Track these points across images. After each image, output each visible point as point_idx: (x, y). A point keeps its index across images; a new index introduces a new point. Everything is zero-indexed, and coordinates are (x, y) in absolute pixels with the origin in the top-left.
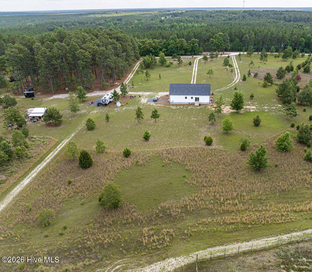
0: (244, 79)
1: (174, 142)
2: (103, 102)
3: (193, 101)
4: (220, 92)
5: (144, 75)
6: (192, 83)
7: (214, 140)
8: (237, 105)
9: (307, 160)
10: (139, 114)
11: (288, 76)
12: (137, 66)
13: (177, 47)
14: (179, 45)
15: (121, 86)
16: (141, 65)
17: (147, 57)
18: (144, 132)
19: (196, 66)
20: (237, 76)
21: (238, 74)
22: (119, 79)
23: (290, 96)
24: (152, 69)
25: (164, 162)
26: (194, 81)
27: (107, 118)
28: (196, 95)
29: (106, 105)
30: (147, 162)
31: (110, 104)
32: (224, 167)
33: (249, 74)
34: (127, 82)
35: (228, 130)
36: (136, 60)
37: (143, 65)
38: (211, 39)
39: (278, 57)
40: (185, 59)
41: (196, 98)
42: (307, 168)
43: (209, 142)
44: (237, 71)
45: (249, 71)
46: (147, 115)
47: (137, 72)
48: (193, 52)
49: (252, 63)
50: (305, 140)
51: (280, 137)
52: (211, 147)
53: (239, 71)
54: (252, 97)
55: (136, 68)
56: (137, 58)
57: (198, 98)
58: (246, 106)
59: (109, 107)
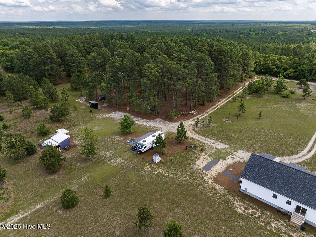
2: (139, 147)
28: (299, 202)
29: (140, 153)
37: (248, 91)
41: (299, 207)
57: (304, 210)
59: (143, 158)
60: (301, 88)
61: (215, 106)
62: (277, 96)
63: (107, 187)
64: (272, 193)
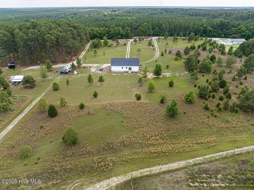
0: (162, 55)
1: (114, 98)
2: (64, 71)
3: (127, 70)
4: (145, 64)
5: (93, 52)
6: (126, 57)
7: (142, 96)
8: (158, 72)
9: (205, 109)
10: (90, 79)
11: (192, 53)
12: (88, 47)
13: (116, 33)
14: (117, 32)
15: (77, 60)
16: (91, 45)
17: (95, 40)
18: (94, 92)
19: (129, 46)
20: (157, 53)
21: (158, 51)
22: (76, 55)
23: (193, 66)
24: (99, 48)
25: (108, 112)
26: (128, 56)
27: (68, 82)
28: (129, 66)
29: (66, 73)
30: (96, 112)
31: (70, 72)
32: (150, 115)
33: (166, 51)
34: (81, 57)
35: (151, 89)
36: (87, 42)
37: (93, 46)
38: (139, 28)
39: (185, 40)
40: (121, 41)
41: (129, 68)
42: (205, 114)
43: (139, 98)
44: (157, 49)
45: (166, 49)
46: (96, 80)
47: (88, 50)
48: (127, 37)
49: (167, 44)
50: (203, 96)
51: (187, 93)
52: (140, 101)
53: (158, 50)
54: (168, 67)
55: (87, 48)
56: (87, 40)
57: (131, 68)
58: (164, 73)
59: (69, 74)
60: (114, 42)
61: (81, 55)
62: (106, 47)
63: (67, 80)
64: (121, 67)
